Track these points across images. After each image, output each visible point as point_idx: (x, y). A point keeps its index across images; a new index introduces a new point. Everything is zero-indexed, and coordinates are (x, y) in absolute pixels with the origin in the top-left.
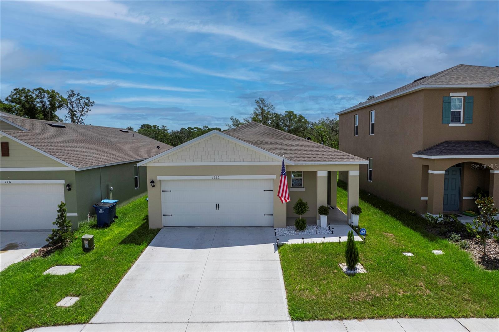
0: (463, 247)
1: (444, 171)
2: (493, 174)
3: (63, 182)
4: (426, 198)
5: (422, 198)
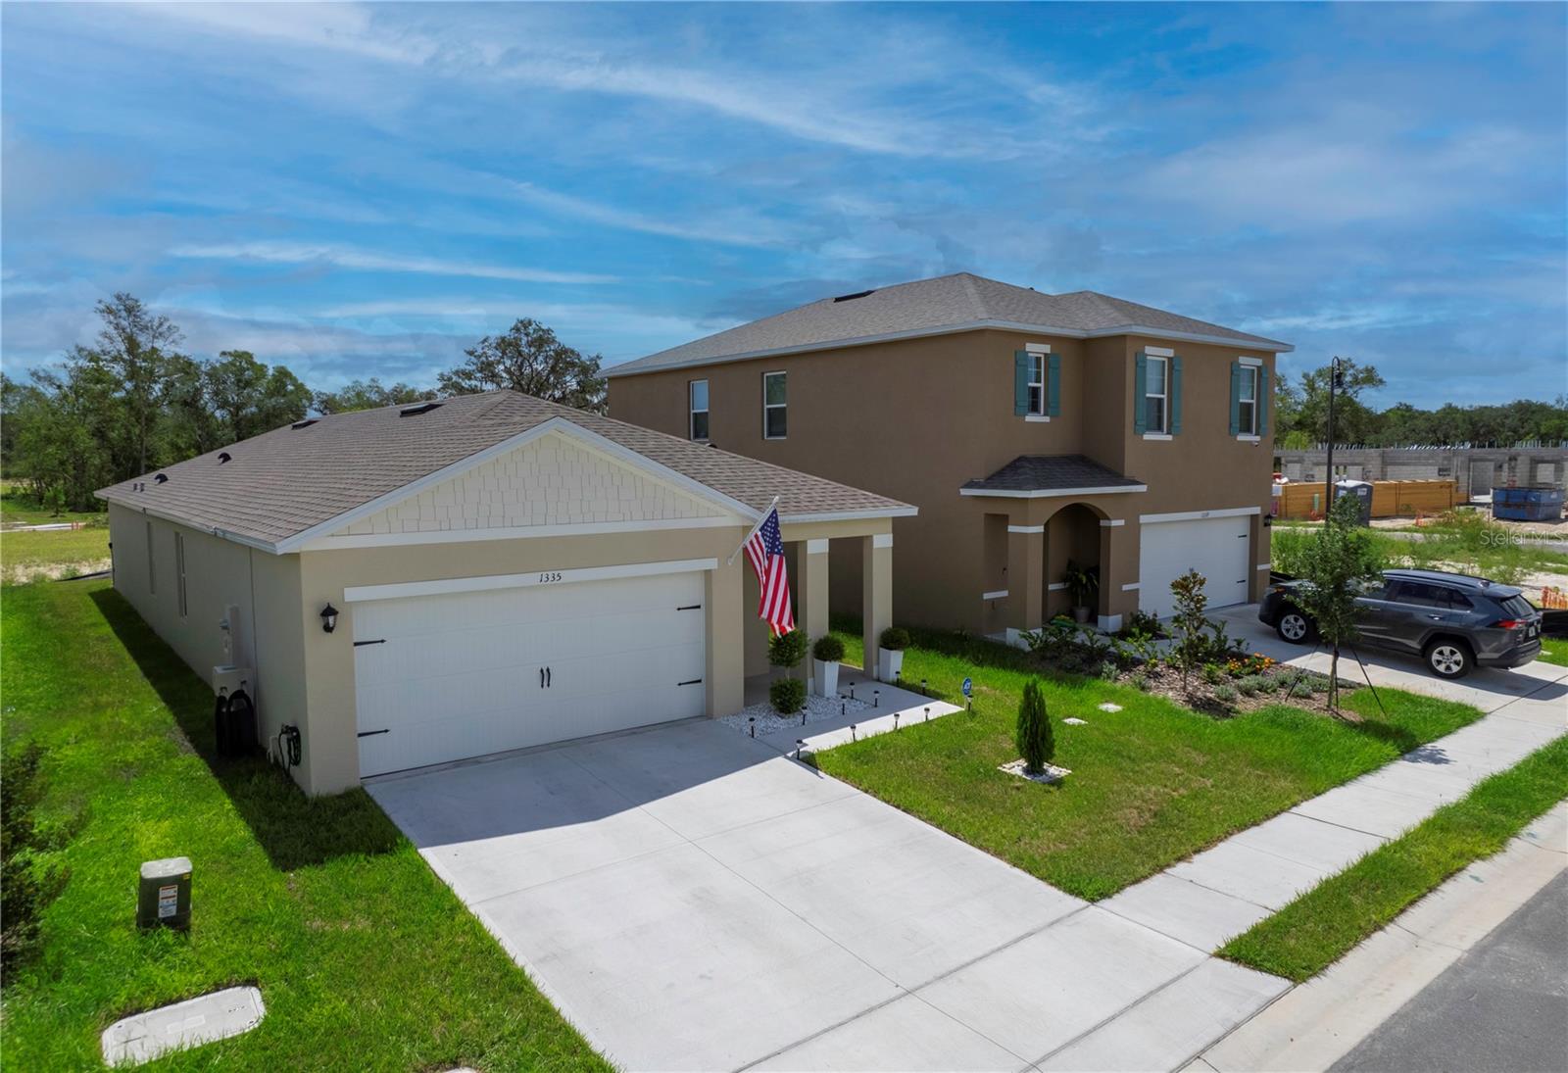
1: (1042, 527)
2: (1109, 529)
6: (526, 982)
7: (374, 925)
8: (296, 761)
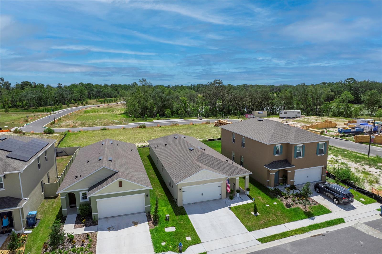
0: (281, 201)
1: (275, 173)
2: (288, 172)
3: (145, 194)
4: (269, 181)
5: (267, 181)
6: (195, 231)
7: (184, 223)
8: (177, 202)
